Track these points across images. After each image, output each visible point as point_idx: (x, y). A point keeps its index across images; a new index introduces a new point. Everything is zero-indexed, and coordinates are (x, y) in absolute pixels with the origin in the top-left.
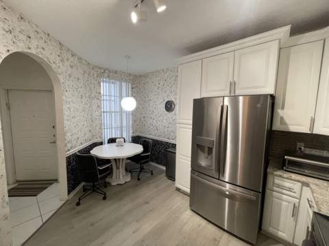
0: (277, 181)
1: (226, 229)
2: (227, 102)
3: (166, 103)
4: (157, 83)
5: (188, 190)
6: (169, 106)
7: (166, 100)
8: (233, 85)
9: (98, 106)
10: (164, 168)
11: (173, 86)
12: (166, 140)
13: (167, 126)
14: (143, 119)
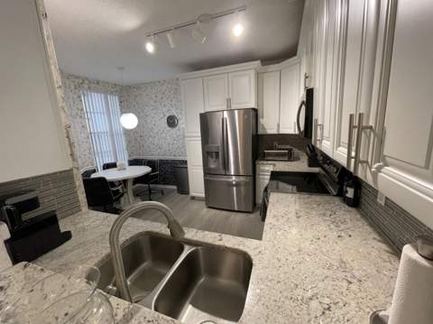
0: (262, 168)
1: (236, 209)
2: (226, 114)
3: (168, 118)
4: (153, 96)
5: (203, 195)
6: (172, 122)
7: (168, 115)
8: (229, 101)
9: (83, 126)
10: (175, 187)
11: (174, 100)
12: (172, 158)
13: (172, 142)
14: (139, 139)
